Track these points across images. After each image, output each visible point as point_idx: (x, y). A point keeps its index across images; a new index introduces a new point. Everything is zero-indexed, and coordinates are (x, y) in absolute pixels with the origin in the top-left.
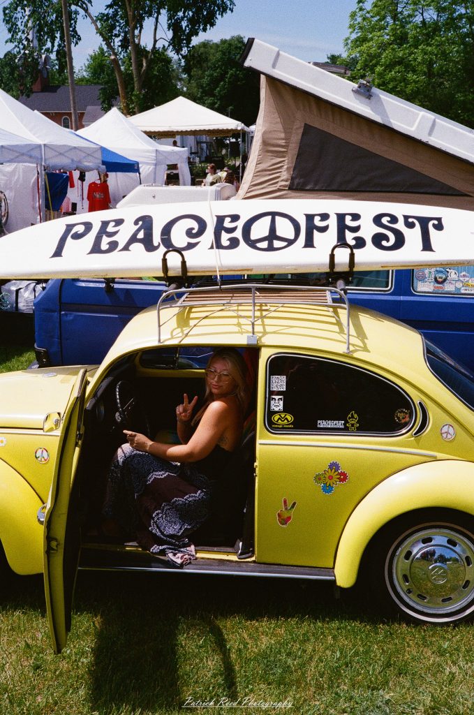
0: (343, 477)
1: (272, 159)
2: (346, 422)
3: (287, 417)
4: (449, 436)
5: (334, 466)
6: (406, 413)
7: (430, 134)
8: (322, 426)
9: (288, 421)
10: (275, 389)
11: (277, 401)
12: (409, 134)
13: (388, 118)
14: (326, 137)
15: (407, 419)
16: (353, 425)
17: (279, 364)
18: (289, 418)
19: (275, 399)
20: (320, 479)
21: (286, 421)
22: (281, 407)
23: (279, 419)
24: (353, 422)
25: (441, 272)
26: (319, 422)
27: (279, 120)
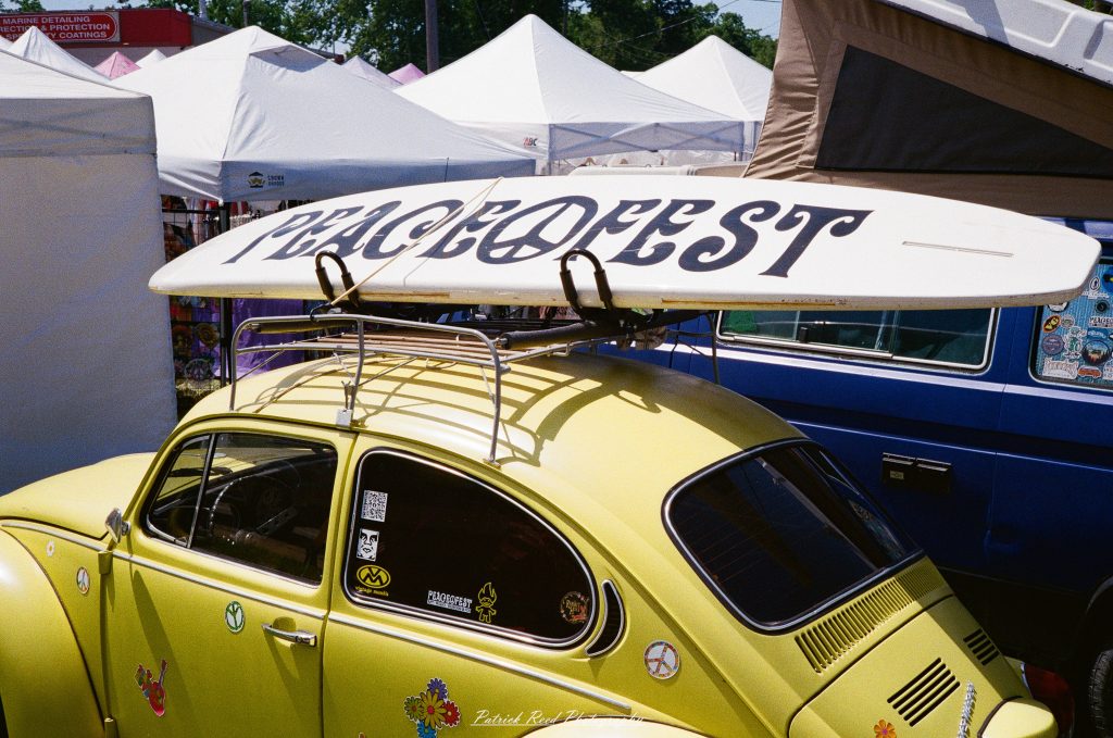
0: (451, 713)
1: (789, 114)
2: (476, 603)
3: (382, 574)
4: (663, 670)
5: (437, 687)
6: (582, 604)
7: (1089, 53)
8: (434, 603)
9: (382, 583)
10: (368, 517)
11: (368, 542)
12: (1042, 54)
13: (1001, 25)
14: (885, 69)
15: (583, 617)
16: (486, 611)
17: (380, 470)
18: (384, 579)
19: (366, 535)
20: (414, 709)
21: (378, 583)
22: (373, 554)
23: (368, 576)
24: (486, 605)
25: (1100, 340)
26: (430, 593)
27: (804, 41)
